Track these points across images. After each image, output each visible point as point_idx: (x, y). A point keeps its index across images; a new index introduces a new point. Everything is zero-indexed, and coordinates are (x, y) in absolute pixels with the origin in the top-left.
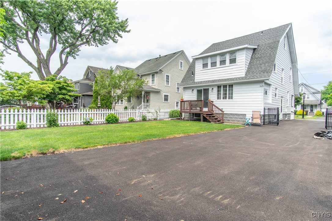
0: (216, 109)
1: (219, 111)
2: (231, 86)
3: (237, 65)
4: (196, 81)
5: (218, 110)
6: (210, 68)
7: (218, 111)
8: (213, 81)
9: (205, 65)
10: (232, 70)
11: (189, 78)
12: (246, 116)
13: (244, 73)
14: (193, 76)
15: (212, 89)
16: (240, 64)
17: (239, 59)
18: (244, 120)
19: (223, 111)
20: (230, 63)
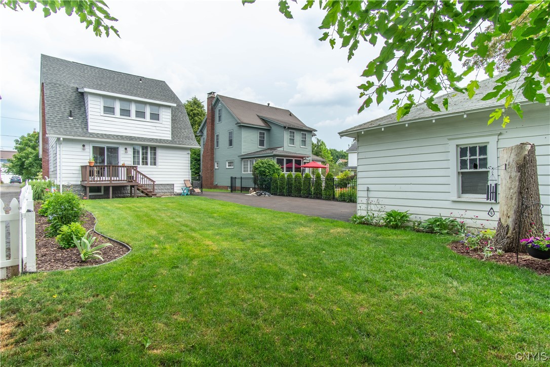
1: (148, 182)
2: (154, 149)
3: (161, 123)
4: (90, 131)
5: (146, 180)
6: (119, 116)
8: (131, 138)
9: (109, 110)
10: (154, 128)
11: (65, 122)
12: (173, 186)
13: (170, 136)
14: (72, 118)
15: (126, 149)
16: (163, 123)
17: (163, 116)
18: (172, 190)
19: (154, 182)
20: (151, 118)
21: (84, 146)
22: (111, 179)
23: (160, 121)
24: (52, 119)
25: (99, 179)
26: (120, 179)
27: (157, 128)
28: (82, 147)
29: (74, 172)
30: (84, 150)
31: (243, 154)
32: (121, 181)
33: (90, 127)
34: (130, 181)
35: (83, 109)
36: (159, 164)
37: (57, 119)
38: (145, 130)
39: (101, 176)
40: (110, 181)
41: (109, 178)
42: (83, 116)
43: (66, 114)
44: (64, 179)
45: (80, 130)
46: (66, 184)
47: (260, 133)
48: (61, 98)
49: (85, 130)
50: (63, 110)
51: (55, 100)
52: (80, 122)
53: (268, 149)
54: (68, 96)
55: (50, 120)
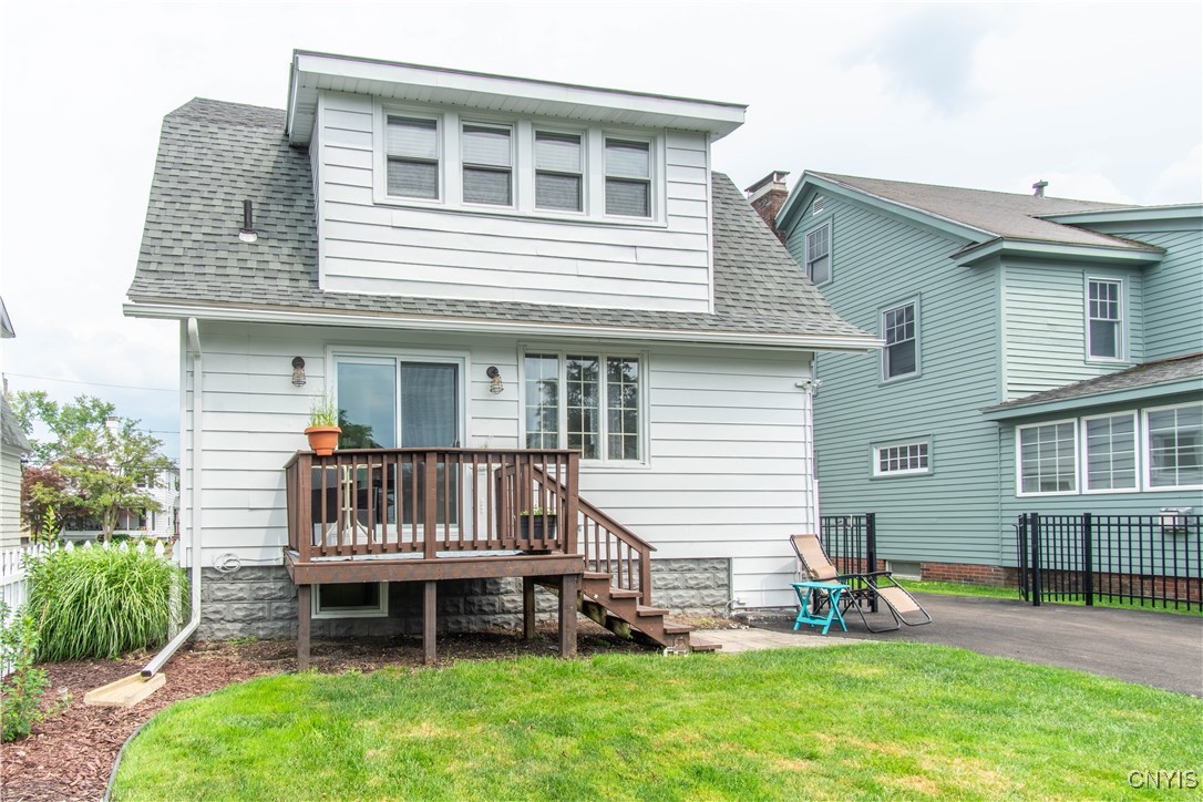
0: (591, 530)
1: (614, 547)
3: (663, 230)
4: (326, 285)
5: (602, 538)
6: (460, 204)
7: (603, 548)
10: (628, 256)
11: (221, 254)
12: (728, 570)
13: (708, 293)
14: (251, 238)
15: (493, 373)
16: (673, 224)
17: (673, 190)
18: (720, 594)
19: (644, 546)
20: (612, 206)
21: (298, 363)
22: (430, 533)
23: (657, 218)
24: (170, 243)
25: (362, 540)
26: (468, 537)
27: (645, 256)
28: (290, 370)
29: (256, 500)
30: (298, 382)
31: (1007, 397)
32: (474, 546)
33: (326, 267)
34: (536, 544)
35: (301, 202)
36: (657, 449)
37: (189, 244)
38: (585, 268)
39: (378, 519)
40: (424, 547)
41: (420, 529)
42: (301, 230)
43: (231, 223)
44: (209, 539)
45: (284, 283)
46: (219, 564)
47: (1093, 286)
48: (217, 168)
49: (304, 284)
50: (222, 210)
51: (196, 174)
52: (286, 251)
53: (1141, 368)
54: (248, 160)
55: (158, 250)
